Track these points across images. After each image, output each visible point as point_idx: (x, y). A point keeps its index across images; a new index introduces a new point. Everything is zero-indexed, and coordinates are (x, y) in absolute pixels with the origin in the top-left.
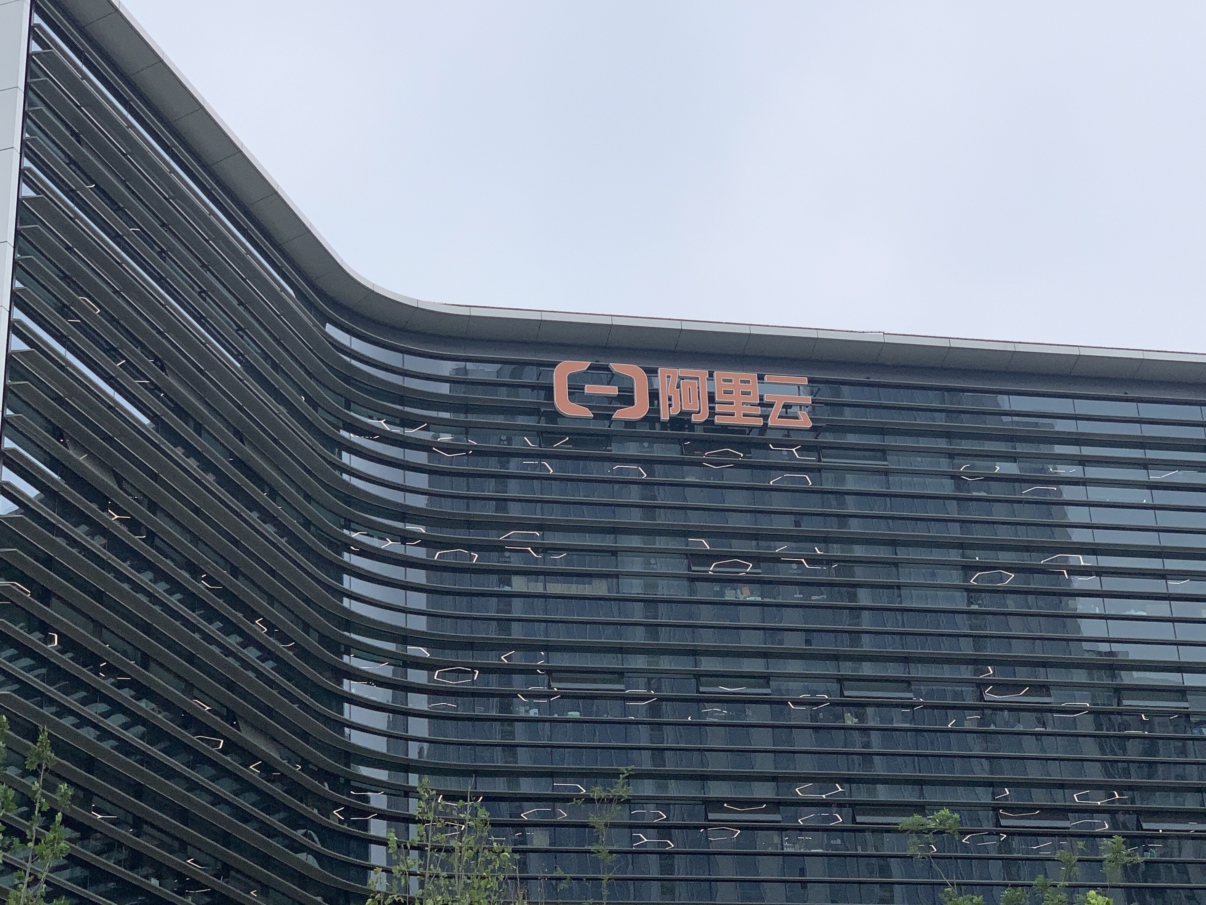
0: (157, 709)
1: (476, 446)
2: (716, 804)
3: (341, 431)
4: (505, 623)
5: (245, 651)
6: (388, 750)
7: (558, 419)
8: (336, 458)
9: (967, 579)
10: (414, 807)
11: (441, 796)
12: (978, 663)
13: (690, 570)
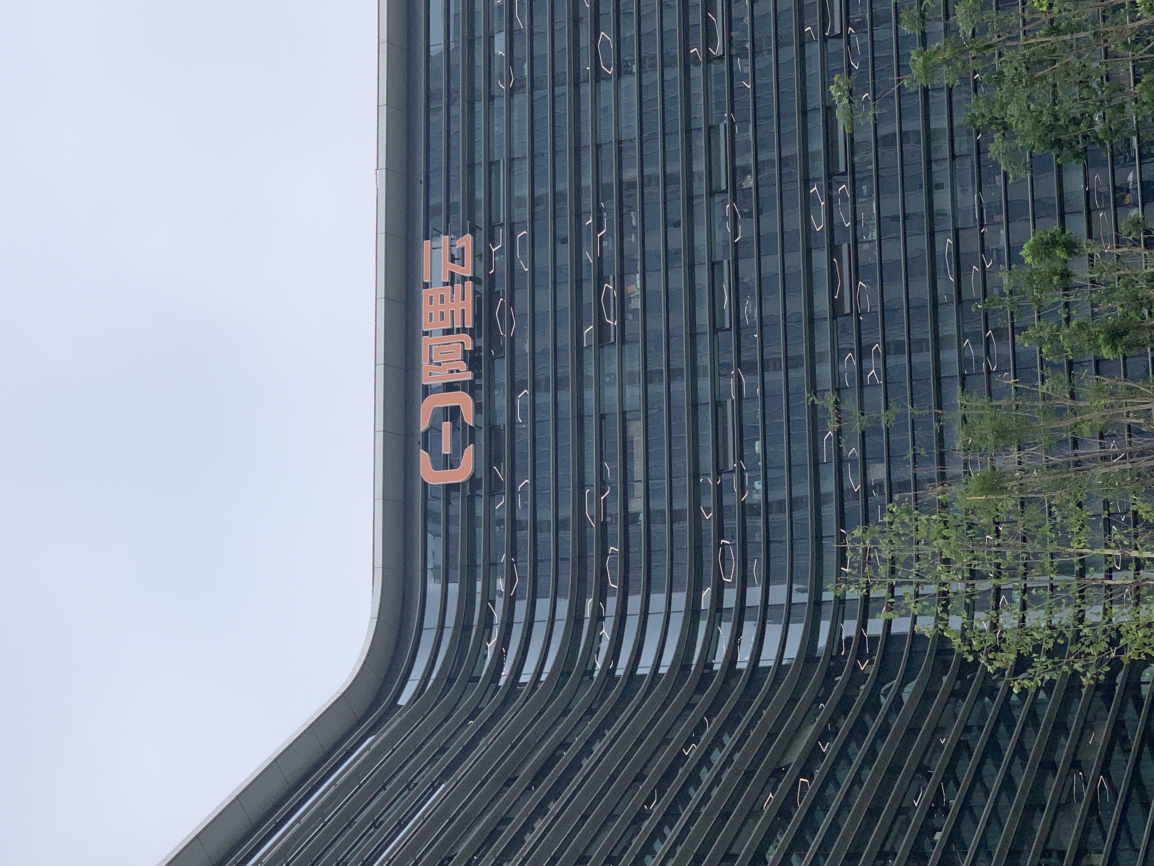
1: (507, 555)
2: (836, 306)
3: (500, 685)
4: (674, 516)
5: (715, 763)
6: (800, 622)
7: (477, 477)
8: (525, 688)
9: (608, 78)
10: (854, 593)
11: (842, 568)
12: (688, 62)
13: (614, 343)
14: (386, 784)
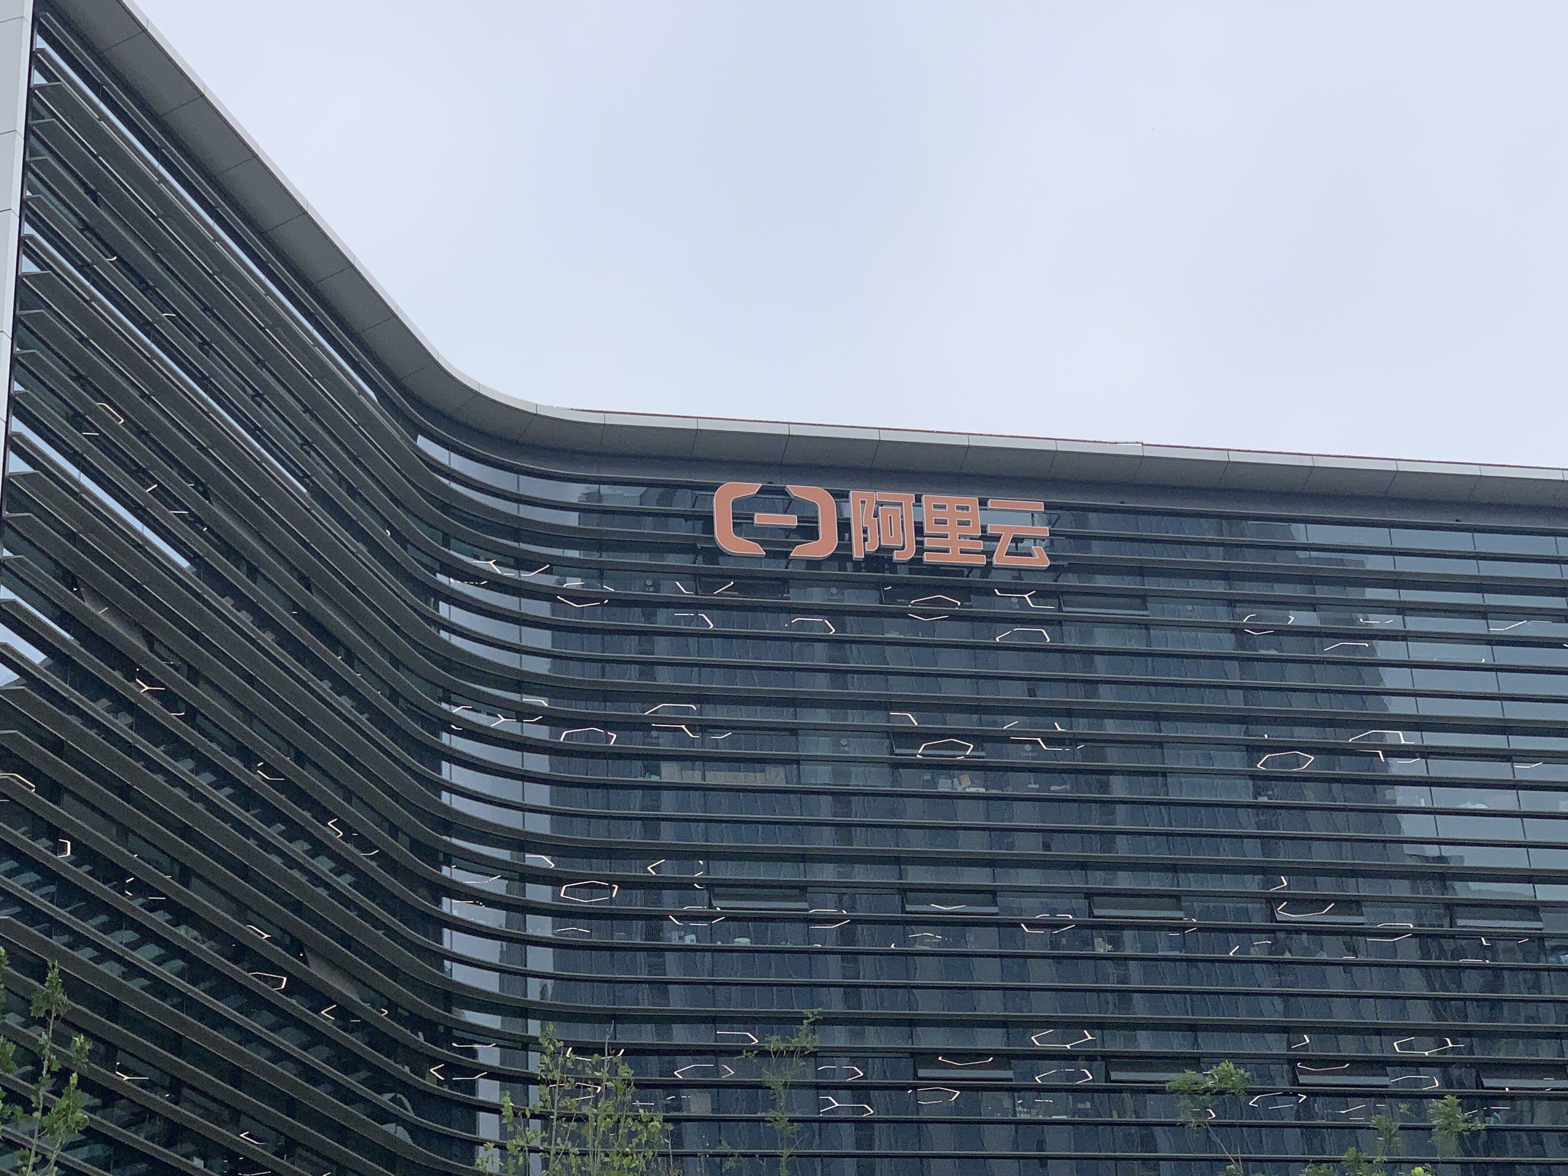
0: (200, 938)
1: (611, 593)
2: (926, 1057)
3: (438, 575)
4: (651, 823)
5: (314, 862)
6: (501, 988)
7: (720, 558)
8: (431, 610)
9: (1253, 763)
10: (535, 1063)
11: (570, 1049)
12: (1268, 872)
13: (892, 753)
14: (311, 414)
